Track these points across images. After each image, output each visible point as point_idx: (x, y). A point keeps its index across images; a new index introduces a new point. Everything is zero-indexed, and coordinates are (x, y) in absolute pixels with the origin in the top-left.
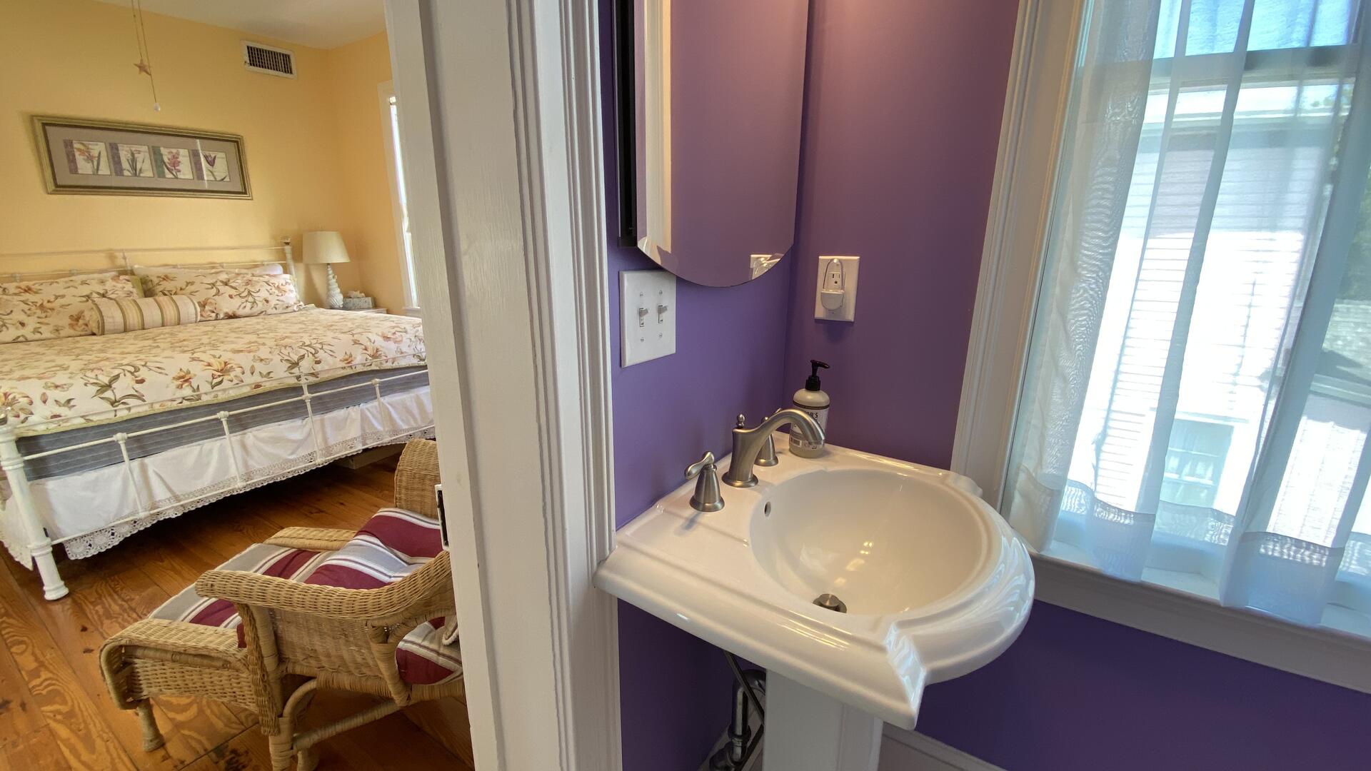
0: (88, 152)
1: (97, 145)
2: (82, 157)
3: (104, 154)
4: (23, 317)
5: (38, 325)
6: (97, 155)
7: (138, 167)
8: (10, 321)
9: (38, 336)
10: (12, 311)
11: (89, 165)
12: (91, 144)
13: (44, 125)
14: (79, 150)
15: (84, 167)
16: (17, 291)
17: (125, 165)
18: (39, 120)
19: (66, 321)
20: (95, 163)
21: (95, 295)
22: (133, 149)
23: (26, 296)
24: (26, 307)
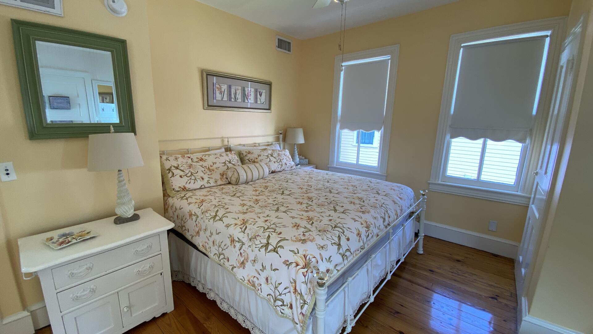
0: (221, 89)
1: (224, 86)
2: (218, 91)
3: (226, 90)
4: (202, 175)
5: (209, 179)
6: (223, 91)
7: (237, 97)
8: (198, 178)
9: (209, 185)
10: (198, 171)
11: (220, 96)
12: (223, 85)
13: (207, 75)
14: (218, 88)
15: (218, 96)
16: (197, 160)
17: (233, 96)
18: (206, 72)
19: (218, 177)
20: (223, 94)
21: (227, 162)
22: (236, 88)
23: (201, 163)
24: (203, 169)
